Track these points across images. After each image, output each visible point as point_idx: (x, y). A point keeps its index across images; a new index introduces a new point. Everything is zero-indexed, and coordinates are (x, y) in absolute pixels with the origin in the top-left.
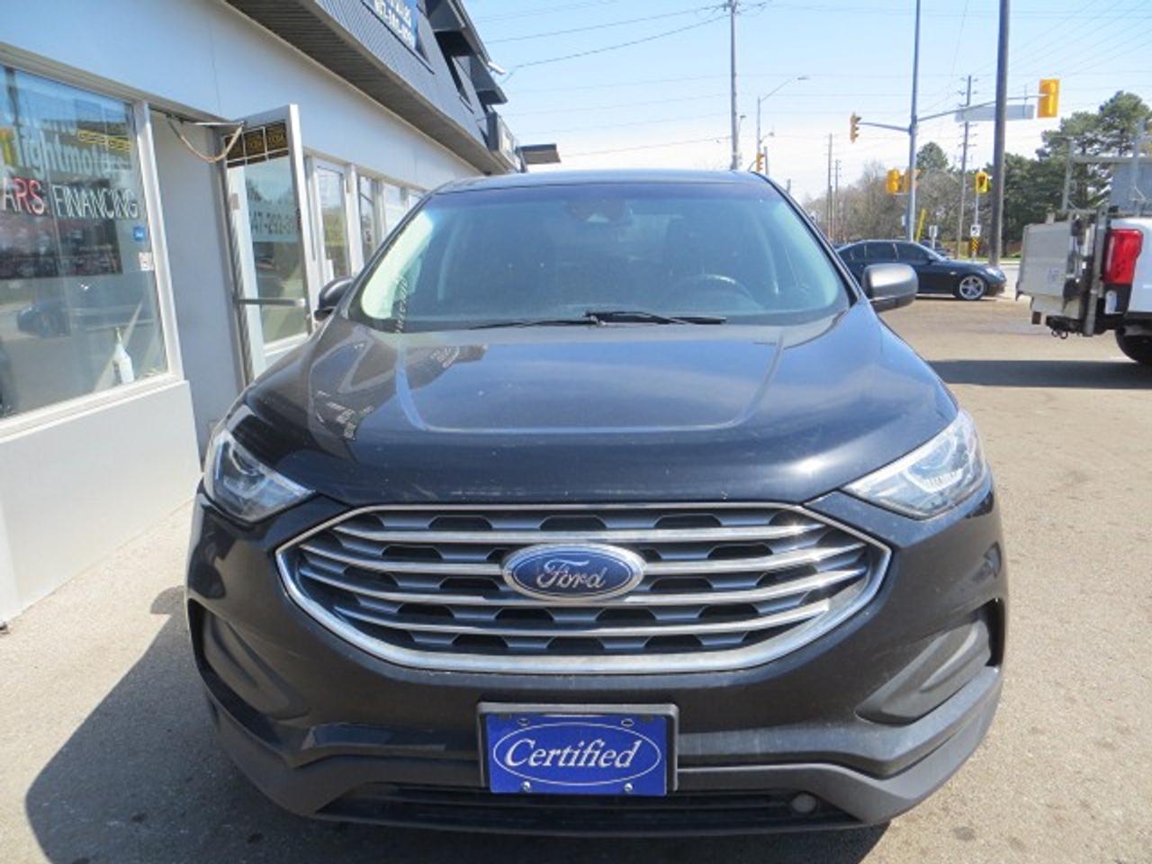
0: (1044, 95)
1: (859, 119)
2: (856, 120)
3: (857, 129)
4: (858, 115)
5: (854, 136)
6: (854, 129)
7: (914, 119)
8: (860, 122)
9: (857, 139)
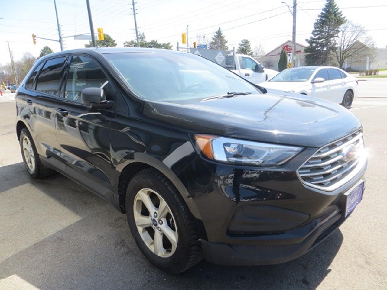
0: (99, 33)
1: (35, 36)
2: (34, 36)
3: (35, 40)
4: (35, 35)
5: (35, 42)
6: (34, 40)
7: (60, 38)
8: (36, 37)
9: (36, 43)
